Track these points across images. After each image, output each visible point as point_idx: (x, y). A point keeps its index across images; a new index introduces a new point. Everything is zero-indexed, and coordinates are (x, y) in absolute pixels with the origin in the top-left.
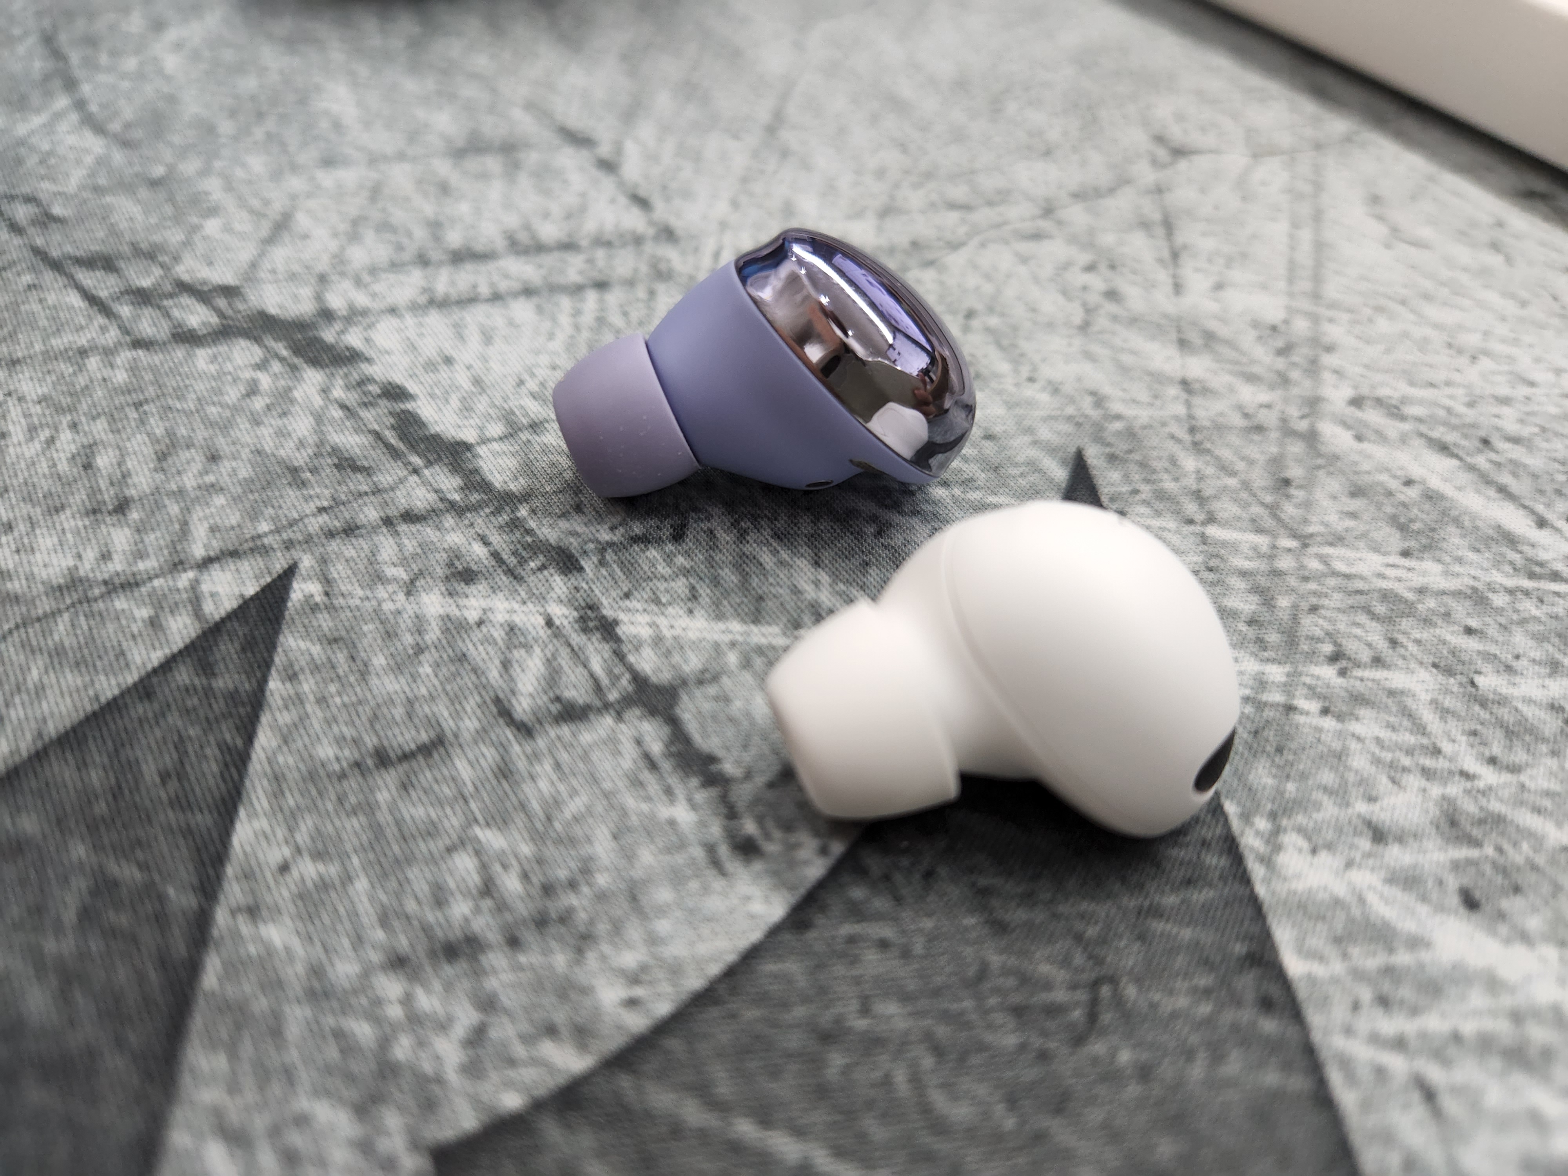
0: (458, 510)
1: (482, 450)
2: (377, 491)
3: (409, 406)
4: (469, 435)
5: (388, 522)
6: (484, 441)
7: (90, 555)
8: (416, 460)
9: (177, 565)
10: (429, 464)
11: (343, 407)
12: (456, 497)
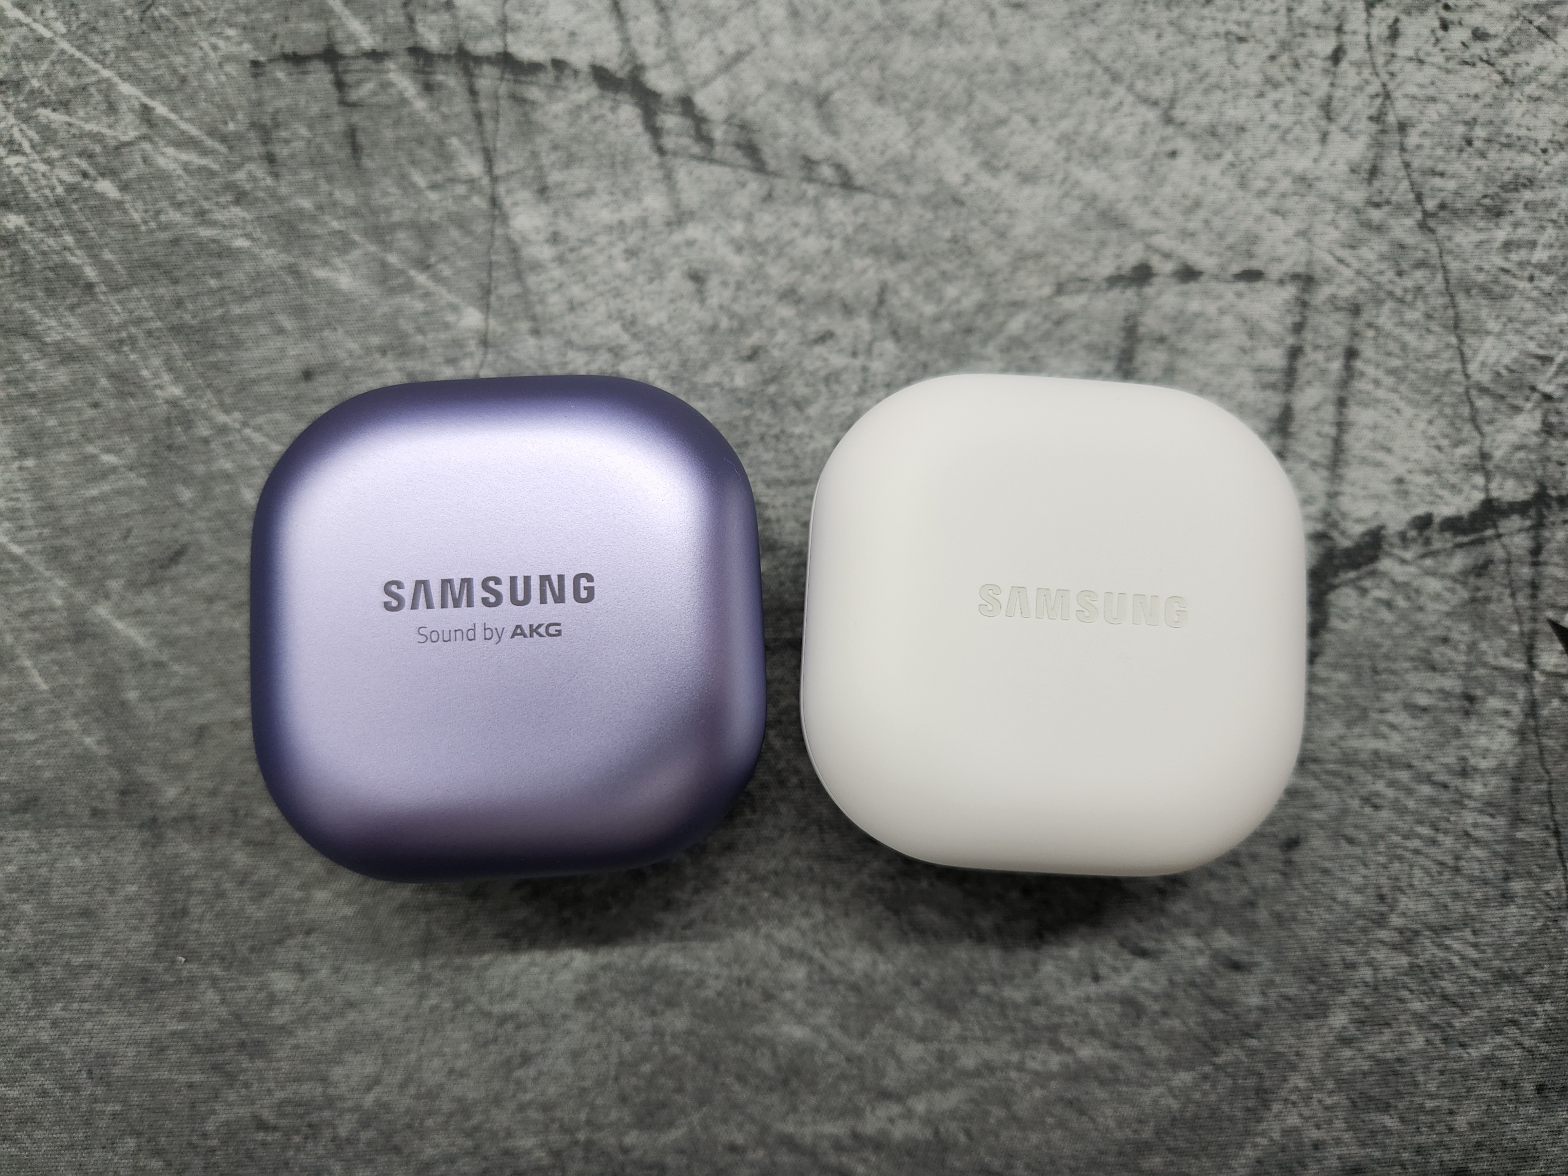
0: (1539, 525)
1: (1495, 494)
2: (1508, 562)
3: (1437, 520)
4: (1478, 497)
5: (1535, 564)
6: (1487, 490)
7: (1502, 721)
8: (1489, 532)
9: (1527, 679)
10: (1495, 526)
11: (1424, 556)
12: (1528, 523)
